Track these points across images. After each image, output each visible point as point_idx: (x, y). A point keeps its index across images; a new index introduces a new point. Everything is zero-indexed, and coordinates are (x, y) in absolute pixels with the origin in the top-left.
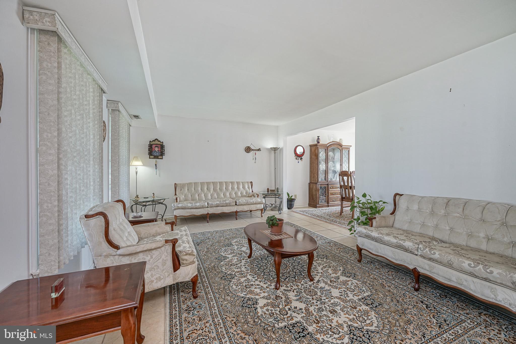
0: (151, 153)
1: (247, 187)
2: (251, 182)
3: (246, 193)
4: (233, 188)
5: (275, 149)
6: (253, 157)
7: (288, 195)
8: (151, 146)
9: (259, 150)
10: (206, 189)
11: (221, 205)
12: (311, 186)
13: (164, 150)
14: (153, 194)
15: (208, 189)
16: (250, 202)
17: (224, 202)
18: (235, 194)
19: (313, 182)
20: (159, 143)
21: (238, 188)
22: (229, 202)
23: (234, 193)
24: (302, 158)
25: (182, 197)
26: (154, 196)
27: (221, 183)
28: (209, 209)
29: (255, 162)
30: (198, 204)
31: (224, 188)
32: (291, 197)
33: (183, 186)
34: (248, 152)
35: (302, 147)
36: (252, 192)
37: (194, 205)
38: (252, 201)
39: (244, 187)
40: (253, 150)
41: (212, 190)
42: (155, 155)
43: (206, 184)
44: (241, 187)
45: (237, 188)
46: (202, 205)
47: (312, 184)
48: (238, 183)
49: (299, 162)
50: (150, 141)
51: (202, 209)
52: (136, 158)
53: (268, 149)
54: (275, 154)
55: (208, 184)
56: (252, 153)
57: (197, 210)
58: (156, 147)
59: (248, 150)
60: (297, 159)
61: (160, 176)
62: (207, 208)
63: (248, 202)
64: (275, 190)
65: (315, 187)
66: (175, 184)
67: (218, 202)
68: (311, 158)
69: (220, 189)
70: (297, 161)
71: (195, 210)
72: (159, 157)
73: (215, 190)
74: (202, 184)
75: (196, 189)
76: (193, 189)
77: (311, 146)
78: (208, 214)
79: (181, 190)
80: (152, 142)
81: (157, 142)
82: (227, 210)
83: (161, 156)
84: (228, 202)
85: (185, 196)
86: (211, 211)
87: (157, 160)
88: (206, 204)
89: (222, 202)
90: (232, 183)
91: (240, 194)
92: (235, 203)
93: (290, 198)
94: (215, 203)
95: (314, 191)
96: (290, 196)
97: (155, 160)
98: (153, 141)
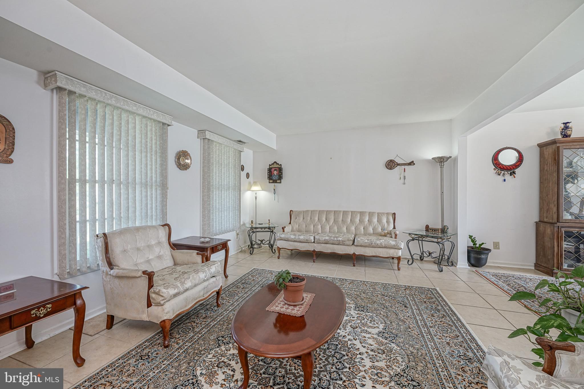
0: (270, 177)
1: (384, 220)
2: (394, 214)
3: (382, 230)
4: (361, 221)
5: (441, 160)
6: (400, 174)
7: (473, 241)
8: (270, 170)
9: (412, 163)
10: (324, 219)
11: (331, 242)
12: (541, 228)
13: (282, 173)
14: (269, 220)
15: (328, 219)
16: (375, 244)
17: (335, 239)
18: (364, 229)
19: (545, 220)
20: (278, 166)
21: (370, 221)
22: (343, 240)
23: (362, 228)
24: (514, 173)
25: (296, 227)
26: (269, 222)
27: (345, 213)
28: (315, 245)
29: (404, 184)
30: (302, 237)
31: (349, 220)
32: (481, 245)
33: (299, 213)
34: (391, 169)
35: (515, 149)
36: (394, 228)
37: (297, 237)
38: (378, 242)
39: (379, 221)
40: (398, 165)
41: (332, 221)
42: (274, 179)
43: (325, 213)
44: (375, 220)
45: (368, 221)
46: (306, 238)
47: (542, 225)
48: (371, 214)
49: (505, 180)
50: (270, 165)
51: (307, 243)
52: (255, 183)
53: (428, 161)
54: (441, 168)
55: (328, 212)
56: (397, 170)
57: (301, 244)
58: (275, 170)
59: (391, 165)
60: (499, 175)
61: (278, 202)
62: (313, 244)
63: (372, 244)
64: (438, 230)
65: (549, 231)
66: (291, 211)
67: (327, 238)
68: (542, 170)
69: (342, 220)
70: (501, 178)
71: (298, 244)
72: (278, 181)
73: (335, 221)
74: (321, 212)
75: (312, 218)
76: (309, 218)
77: (541, 146)
78: (314, 251)
79: (296, 218)
80: (271, 166)
81: (275, 166)
82: (340, 250)
83: (279, 180)
84: (340, 239)
85: (299, 226)
86: (319, 248)
87: (276, 184)
88: (312, 238)
89: (332, 238)
90: (362, 214)
91: (373, 229)
92: (351, 243)
93: (478, 246)
94: (323, 239)
95: (547, 239)
96: (478, 243)
97: (273, 184)
98: (272, 164)
